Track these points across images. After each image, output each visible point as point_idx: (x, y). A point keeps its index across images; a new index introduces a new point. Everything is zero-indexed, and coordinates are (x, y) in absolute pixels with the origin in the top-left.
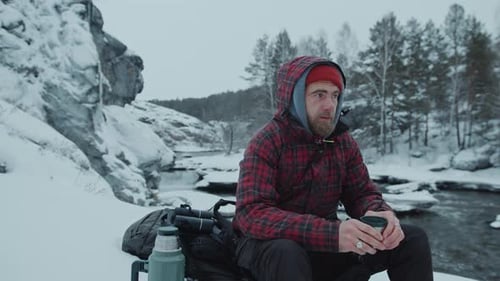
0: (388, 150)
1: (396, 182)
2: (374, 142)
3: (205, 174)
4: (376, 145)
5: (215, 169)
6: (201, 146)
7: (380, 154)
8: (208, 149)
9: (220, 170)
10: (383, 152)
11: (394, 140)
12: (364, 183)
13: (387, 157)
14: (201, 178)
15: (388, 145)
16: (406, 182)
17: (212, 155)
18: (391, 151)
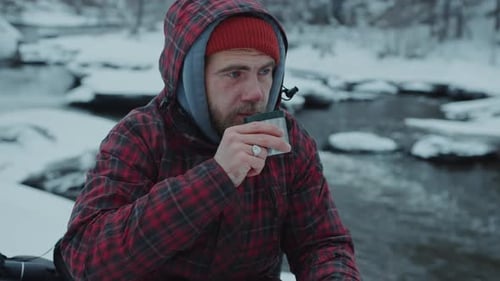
0: (452, 31)
1: (462, 96)
2: (425, 15)
3: (85, 76)
4: (430, 21)
5: (107, 65)
6: (79, 12)
7: (435, 40)
8: (93, 21)
9: (116, 67)
10: (442, 36)
11: (465, 11)
12: (317, 219)
13: (449, 46)
14: (77, 82)
15: (453, 21)
16: (483, 96)
17: (101, 33)
18: (459, 34)
